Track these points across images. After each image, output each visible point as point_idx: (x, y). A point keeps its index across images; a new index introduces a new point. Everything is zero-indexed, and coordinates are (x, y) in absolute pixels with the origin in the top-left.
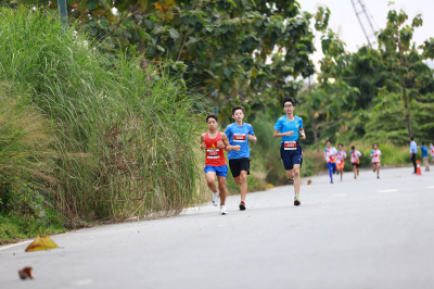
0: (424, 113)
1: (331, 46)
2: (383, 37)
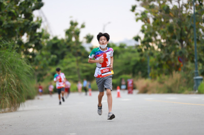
2: (68, 32)
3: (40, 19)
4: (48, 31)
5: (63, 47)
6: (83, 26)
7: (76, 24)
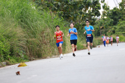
1: (105, 7)
2: (120, 5)
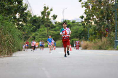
0: (51, 34)
1: (28, 14)
2: (42, 13)
3: (26, 5)
4: (31, 12)
5: (40, 22)
6: (51, 10)
7: (48, 8)
